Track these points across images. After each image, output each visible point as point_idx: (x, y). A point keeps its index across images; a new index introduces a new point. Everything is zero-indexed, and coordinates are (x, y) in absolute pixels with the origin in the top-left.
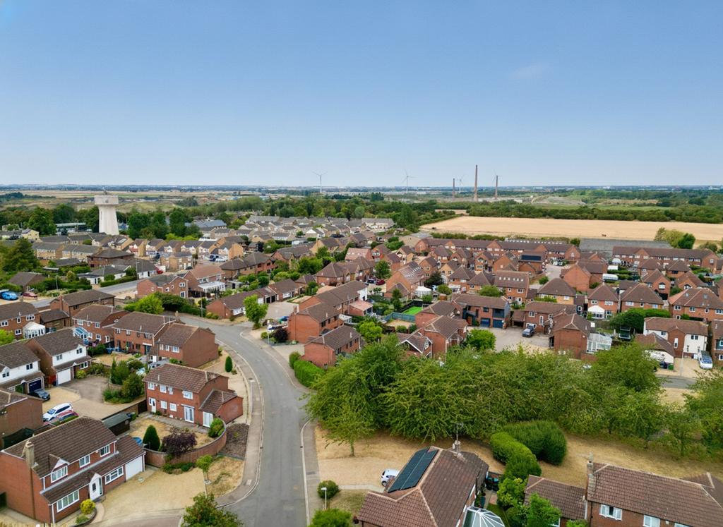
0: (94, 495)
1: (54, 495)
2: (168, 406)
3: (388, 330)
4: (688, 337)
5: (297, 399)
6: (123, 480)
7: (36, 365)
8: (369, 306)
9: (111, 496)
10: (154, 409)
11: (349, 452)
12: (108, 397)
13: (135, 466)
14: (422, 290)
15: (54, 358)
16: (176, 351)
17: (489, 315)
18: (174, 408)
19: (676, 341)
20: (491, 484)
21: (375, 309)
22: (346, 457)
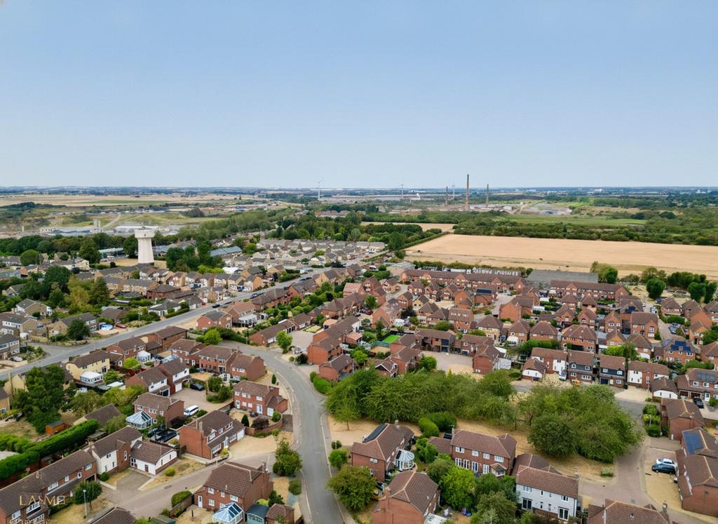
0: (226, 447)
1: (212, 445)
2: (247, 405)
3: (372, 355)
4: (555, 362)
5: (318, 401)
6: (236, 441)
7: (165, 381)
8: (360, 335)
9: (232, 448)
10: (238, 406)
11: (346, 428)
12: (210, 400)
13: (241, 434)
14: (399, 322)
15: (174, 377)
16: (243, 371)
17: (439, 343)
18: (250, 405)
19: (548, 363)
20: (413, 441)
21: (364, 339)
22: (343, 431)
